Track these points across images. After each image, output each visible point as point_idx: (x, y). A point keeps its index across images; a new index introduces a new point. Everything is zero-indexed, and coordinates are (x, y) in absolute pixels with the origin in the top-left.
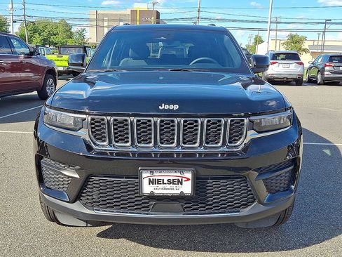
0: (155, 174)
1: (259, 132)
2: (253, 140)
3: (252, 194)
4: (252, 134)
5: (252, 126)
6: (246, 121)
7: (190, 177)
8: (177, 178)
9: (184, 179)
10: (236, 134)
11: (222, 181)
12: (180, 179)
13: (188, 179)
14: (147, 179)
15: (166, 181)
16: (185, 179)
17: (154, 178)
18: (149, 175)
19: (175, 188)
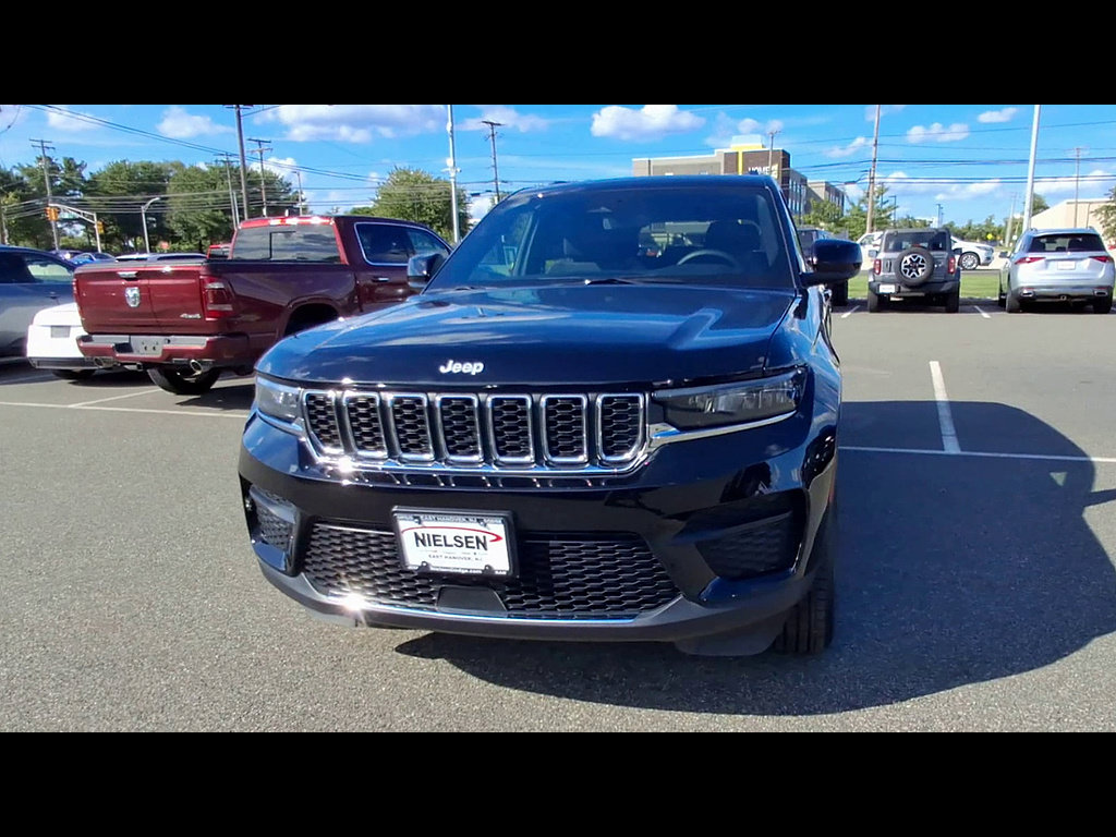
0: (425, 523)
1: (683, 429)
2: (666, 450)
3: (666, 578)
4: (661, 434)
5: (661, 412)
6: (643, 400)
7: (502, 534)
8: (474, 534)
9: (489, 538)
10: (620, 433)
11: (584, 544)
12: (481, 536)
13: (498, 538)
14: (412, 533)
15: (450, 541)
16: (494, 538)
17: (426, 531)
18: (414, 524)
19: (473, 557)
